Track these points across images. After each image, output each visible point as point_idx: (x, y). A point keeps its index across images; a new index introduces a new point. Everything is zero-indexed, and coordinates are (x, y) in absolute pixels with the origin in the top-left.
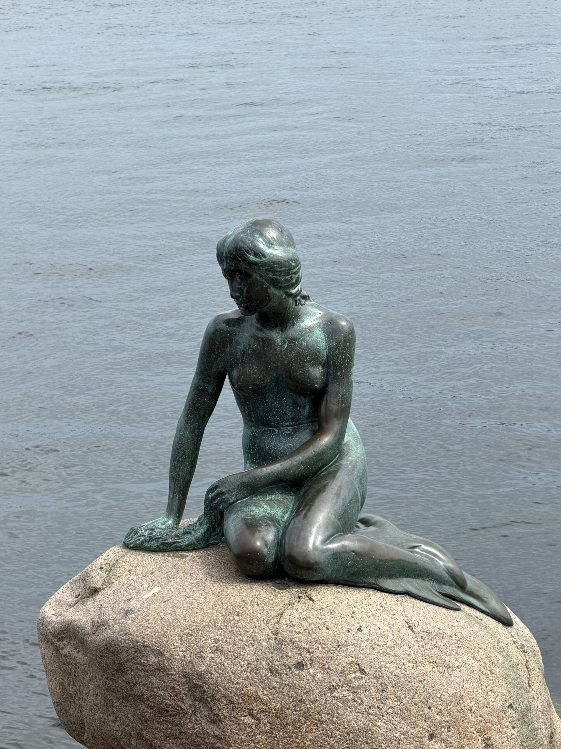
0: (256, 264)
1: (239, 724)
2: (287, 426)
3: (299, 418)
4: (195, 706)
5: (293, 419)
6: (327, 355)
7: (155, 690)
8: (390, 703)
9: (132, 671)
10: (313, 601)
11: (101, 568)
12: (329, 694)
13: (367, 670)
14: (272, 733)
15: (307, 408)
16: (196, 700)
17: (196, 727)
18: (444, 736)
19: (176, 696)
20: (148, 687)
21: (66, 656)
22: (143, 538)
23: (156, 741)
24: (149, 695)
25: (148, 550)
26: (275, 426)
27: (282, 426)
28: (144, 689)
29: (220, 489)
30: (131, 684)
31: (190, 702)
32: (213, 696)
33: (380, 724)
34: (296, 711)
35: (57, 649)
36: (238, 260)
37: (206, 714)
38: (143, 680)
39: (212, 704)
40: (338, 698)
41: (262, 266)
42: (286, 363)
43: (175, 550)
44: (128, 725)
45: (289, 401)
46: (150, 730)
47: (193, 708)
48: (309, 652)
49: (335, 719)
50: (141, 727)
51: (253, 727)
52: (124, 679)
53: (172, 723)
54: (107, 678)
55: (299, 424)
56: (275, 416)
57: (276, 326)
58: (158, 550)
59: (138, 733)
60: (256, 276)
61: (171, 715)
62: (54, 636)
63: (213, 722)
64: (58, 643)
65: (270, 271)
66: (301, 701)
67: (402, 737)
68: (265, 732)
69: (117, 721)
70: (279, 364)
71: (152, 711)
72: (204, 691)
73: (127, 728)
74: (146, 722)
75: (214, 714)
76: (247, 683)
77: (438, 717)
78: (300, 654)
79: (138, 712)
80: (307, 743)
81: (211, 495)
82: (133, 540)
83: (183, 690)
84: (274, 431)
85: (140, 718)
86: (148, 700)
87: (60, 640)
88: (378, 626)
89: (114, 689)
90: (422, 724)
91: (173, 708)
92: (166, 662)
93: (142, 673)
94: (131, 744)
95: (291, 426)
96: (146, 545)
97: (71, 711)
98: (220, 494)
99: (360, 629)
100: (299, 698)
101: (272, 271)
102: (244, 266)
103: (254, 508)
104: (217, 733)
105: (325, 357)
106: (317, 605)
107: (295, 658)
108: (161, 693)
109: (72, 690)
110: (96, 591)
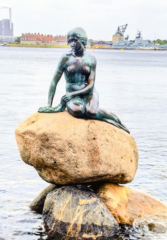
0: (79, 37)
1: (81, 153)
2: (79, 83)
3: (82, 81)
4: (69, 149)
5: (81, 81)
6: (91, 65)
7: (58, 145)
8: (114, 149)
9: (51, 140)
10: (95, 123)
11: (34, 117)
12: (101, 146)
13: (109, 140)
14: (88, 156)
15: (85, 78)
16: (69, 147)
17: (69, 154)
18: (124, 158)
19: (64, 146)
20: (56, 144)
21: (27, 138)
22: (44, 110)
23: (57, 158)
24: (56, 146)
25: (46, 112)
26: (76, 83)
27: (78, 83)
28: (54, 145)
29: (66, 96)
30: (51, 143)
31: (68, 148)
32: (74, 146)
33: (112, 154)
34: (94, 150)
35: (23, 137)
36: (75, 37)
37: (72, 151)
38: (54, 142)
39: (74, 148)
40: (103, 147)
41: (81, 38)
42: (82, 66)
43: (53, 112)
44: (48, 155)
45: (81, 76)
46: (55, 156)
47: (68, 149)
48: (96, 135)
49: (103, 152)
50: (52, 155)
51: (84, 154)
52: (48, 142)
53: (62, 153)
54: (42, 142)
55: (82, 82)
56: (76, 80)
57: (80, 56)
58: (49, 112)
59: (51, 157)
60: (79, 41)
61: (62, 151)
62: (22, 134)
63: (74, 153)
64: (24, 135)
65: (82, 39)
66: (95, 148)
67: (116, 158)
68: (87, 156)
69: (44, 154)
70: (80, 66)
71: (56, 150)
72: (72, 145)
73: (47, 156)
74: (54, 154)
75: (74, 151)
76: (83, 142)
77: (123, 153)
78: (94, 136)
79: (52, 151)
80: (97, 159)
81: (63, 98)
82: (41, 110)
83: (66, 144)
84: (76, 84)
85: (52, 153)
86: (55, 147)
87: (24, 134)
88: (109, 130)
89: (44, 145)
90: (120, 155)
91: (63, 149)
92: (61, 137)
93: (54, 140)
94: (48, 160)
95: (80, 83)
96: (45, 111)
97: (26, 153)
98: (66, 98)
99: (106, 131)
100: (95, 147)
101: (83, 40)
102: (76, 38)
103: (76, 101)
104: (75, 156)
105: (90, 65)
106: (96, 124)
107: (93, 137)
108: (60, 145)
109: (27, 148)
110: (34, 122)
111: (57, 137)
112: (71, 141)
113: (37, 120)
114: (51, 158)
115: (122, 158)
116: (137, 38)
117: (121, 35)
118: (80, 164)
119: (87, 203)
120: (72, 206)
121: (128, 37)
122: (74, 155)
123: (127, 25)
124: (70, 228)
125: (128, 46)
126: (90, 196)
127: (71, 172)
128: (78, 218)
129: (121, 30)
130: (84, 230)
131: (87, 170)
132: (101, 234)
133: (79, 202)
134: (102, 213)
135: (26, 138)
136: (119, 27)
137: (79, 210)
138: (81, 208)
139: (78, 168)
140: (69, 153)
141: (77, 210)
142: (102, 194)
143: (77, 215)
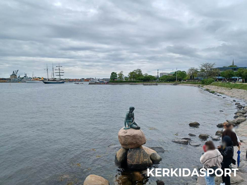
11: (125, 131)
53: (138, 140)
54: (133, 138)
64: (125, 137)
73: (134, 141)
116: (24, 76)
117: (15, 75)
121: (20, 76)
123: (18, 70)
125: (20, 81)
129: (15, 73)
136: (13, 72)
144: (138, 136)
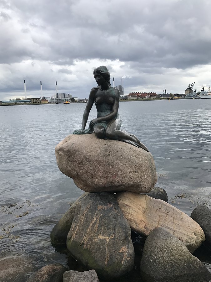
0: (102, 73)
1: (96, 167)
8: (128, 164)
9: (73, 155)
10: (112, 142)
11: (68, 137)
12: (115, 161)
15: (110, 107)
19: (83, 160)
23: (78, 171)
24: (77, 160)
25: (78, 134)
27: (105, 111)
30: (73, 158)
31: (86, 162)
32: (91, 160)
33: (126, 168)
34: (108, 164)
37: (89, 164)
39: (90, 162)
40: (117, 162)
43: (83, 134)
46: (77, 168)
48: (111, 152)
49: (117, 167)
50: (75, 168)
51: (99, 167)
53: (82, 167)
54: (68, 157)
55: (108, 111)
58: (80, 134)
60: (102, 76)
61: (81, 165)
62: (58, 150)
67: (130, 171)
69: (70, 167)
71: (77, 164)
72: (89, 159)
73: (72, 168)
75: (91, 164)
76: (98, 158)
77: (137, 168)
79: (74, 164)
81: (91, 123)
82: (75, 132)
84: (103, 112)
85: (75, 166)
86: (77, 162)
88: (125, 148)
89: (69, 160)
90: (134, 169)
91: (82, 163)
93: (75, 156)
94: (73, 172)
97: (61, 166)
99: (121, 149)
100: (109, 162)
105: (114, 97)
107: (109, 153)
108: (79, 160)
110: (67, 141)
111: (78, 153)
112: (88, 156)
113: (69, 140)
114: (75, 170)
115: (136, 172)
116: (202, 91)
117: (191, 90)
118: (95, 176)
119: (103, 209)
120: (92, 210)
122: (91, 168)
123: (194, 83)
124: (89, 229)
125: (196, 96)
126: (107, 203)
127: (89, 182)
128: (96, 221)
130: (100, 232)
131: (102, 181)
132: (113, 236)
133: (97, 207)
134: (115, 218)
135: (60, 153)
136: (189, 85)
137: (97, 214)
138: (98, 213)
139: (94, 179)
140: (87, 167)
141: (96, 214)
142: (121, 201)
143: (95, 218)
144: (80, 155)
